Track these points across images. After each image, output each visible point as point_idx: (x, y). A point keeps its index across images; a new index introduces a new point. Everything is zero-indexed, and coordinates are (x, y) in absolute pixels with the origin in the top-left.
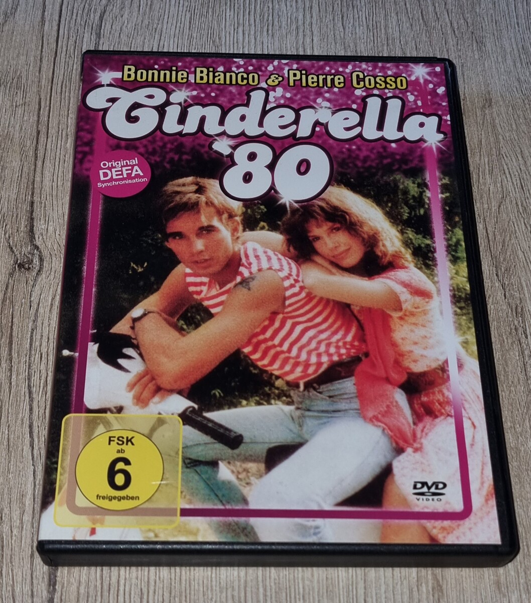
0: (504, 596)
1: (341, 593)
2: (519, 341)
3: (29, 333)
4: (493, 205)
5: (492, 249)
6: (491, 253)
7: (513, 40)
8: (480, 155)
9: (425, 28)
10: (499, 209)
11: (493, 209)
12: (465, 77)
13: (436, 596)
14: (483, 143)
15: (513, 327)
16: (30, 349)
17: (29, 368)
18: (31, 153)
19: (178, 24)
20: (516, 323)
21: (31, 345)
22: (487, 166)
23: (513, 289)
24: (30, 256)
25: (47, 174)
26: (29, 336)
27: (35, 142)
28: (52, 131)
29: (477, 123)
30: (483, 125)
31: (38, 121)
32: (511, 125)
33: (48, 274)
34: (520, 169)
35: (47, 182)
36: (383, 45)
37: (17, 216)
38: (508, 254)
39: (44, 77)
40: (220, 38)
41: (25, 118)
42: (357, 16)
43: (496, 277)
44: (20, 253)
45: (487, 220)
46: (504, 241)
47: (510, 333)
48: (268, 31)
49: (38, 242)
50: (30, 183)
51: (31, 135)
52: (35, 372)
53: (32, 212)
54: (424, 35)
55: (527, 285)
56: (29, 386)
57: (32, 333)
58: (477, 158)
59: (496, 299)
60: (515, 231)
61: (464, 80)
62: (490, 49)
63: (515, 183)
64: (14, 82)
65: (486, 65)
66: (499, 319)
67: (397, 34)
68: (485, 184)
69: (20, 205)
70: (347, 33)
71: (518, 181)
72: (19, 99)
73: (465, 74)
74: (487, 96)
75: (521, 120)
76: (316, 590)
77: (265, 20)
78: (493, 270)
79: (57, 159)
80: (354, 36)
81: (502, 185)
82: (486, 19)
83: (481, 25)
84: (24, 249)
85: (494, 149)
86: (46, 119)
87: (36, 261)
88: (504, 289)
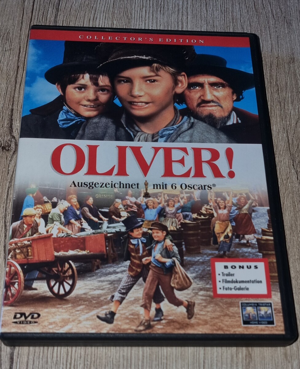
0: (289, 362)
3: (7, 189)
4: (293, 122)
5: (291, 149)
6: (290, 152)
8: (286, 92)
9: (256, 13)
10: (296, 125)
11: (293, 125)
12: (279, 44)
13: (248, 360)
14: (288, 84)
16: (7, 199)
17: (5, 211)
18: (13, 79)
19: (106, 5)
21: (7, 197)
22: (290, 98)
24: (9, 142)
26: (7, 191)
27: (16, 73)
29: (285, 72)
30: (289, 73)
31: (18, 60)
36: (230, 22)
37: (3, 118)
39: (23, 34)
40: (131, 14)
41: (11, 58)
42: (215, 4)
43: (292, 166)
44: (4, 140)
45: (289, 131)
46: (298, 145)
48: (160, 11)
49: (15, 134)
50: (11, 98)
51: (13, 68)
52: (9, 213)
53: (12, 115)
54: (255, 17)
56: (5, 222)
57: (8, 189)
58: (284, 94)
59: (292, 180)
61: (278, 46)
62: (295, 28)
64: (5, 36)
65: (292, 37)
66: (293, 192)
67: (239, 16)
68: (288, 109)
69: (5, 111)
70: (208, 13)
72: (7, 46)
73: (279, 42)
74: (292, 56)
77: (159, 5)
78: (291, 162)
80: (213, 16)
81: (298, 110)
82: (293, 9)
83: (290, 13)
84: (6, 137)
85: (295, 88)
86: (23, 59)
87: (13, 145)
88: (297, 174)
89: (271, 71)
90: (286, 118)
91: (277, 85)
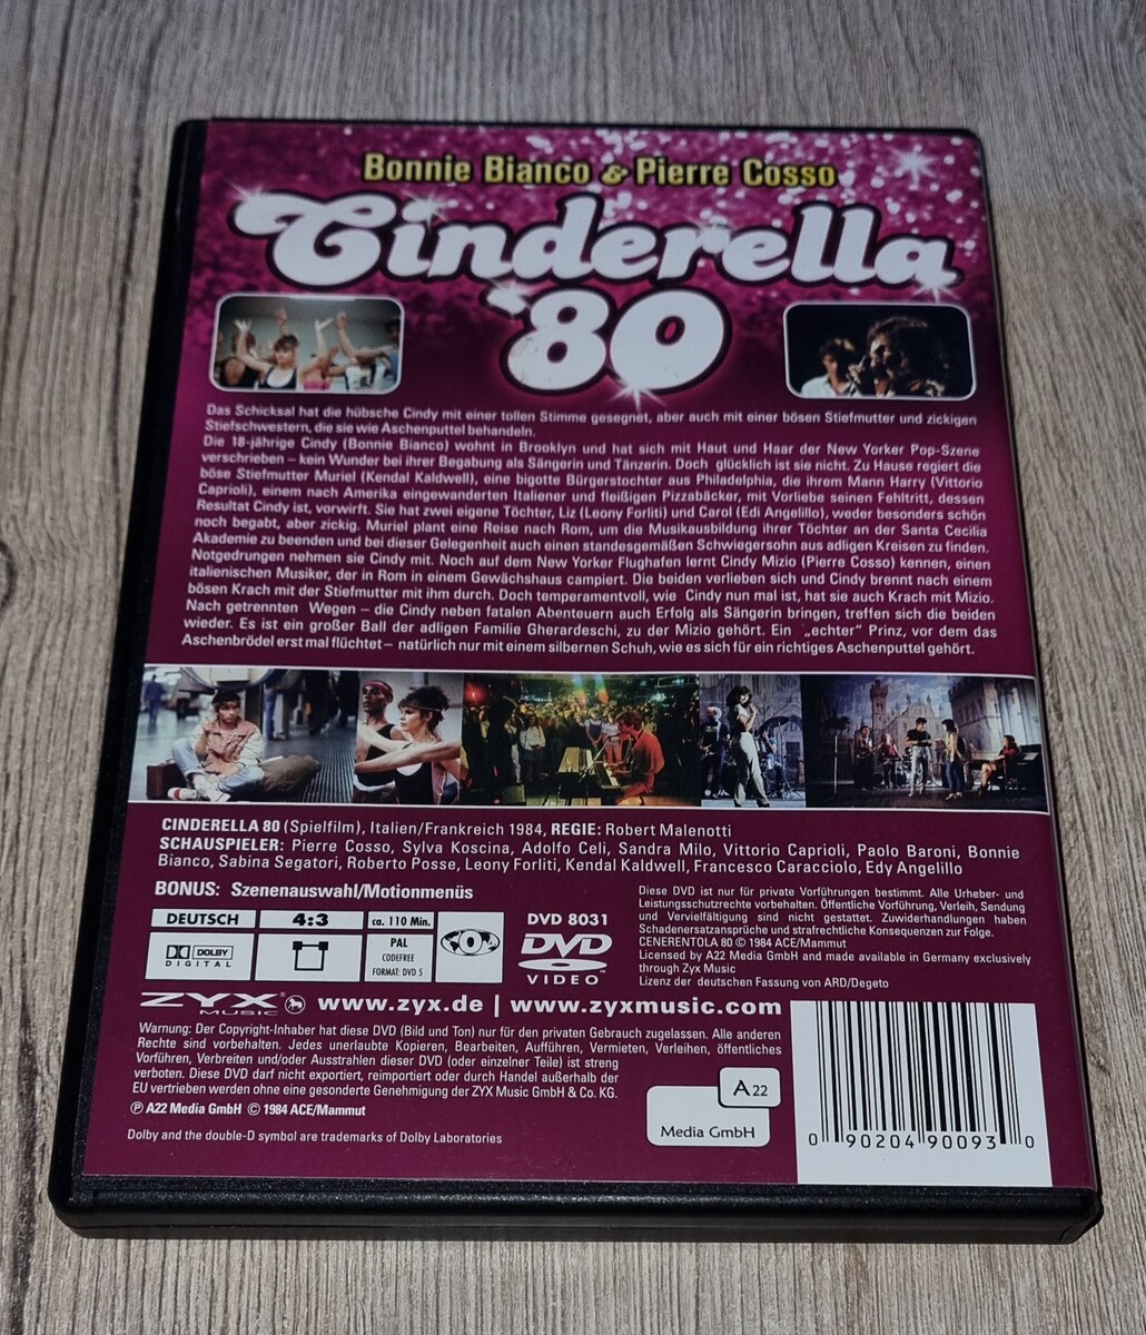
0: (1002, 1283)
1: (646, 1282)
7: (1041, 75)
9: (849, 54)
13: (853, 1285)
19: (318, 61)
40: (406, 89)
42: (702, 32)
63: (1041, 384)
76: (592, 1277)
82: (982, 32)
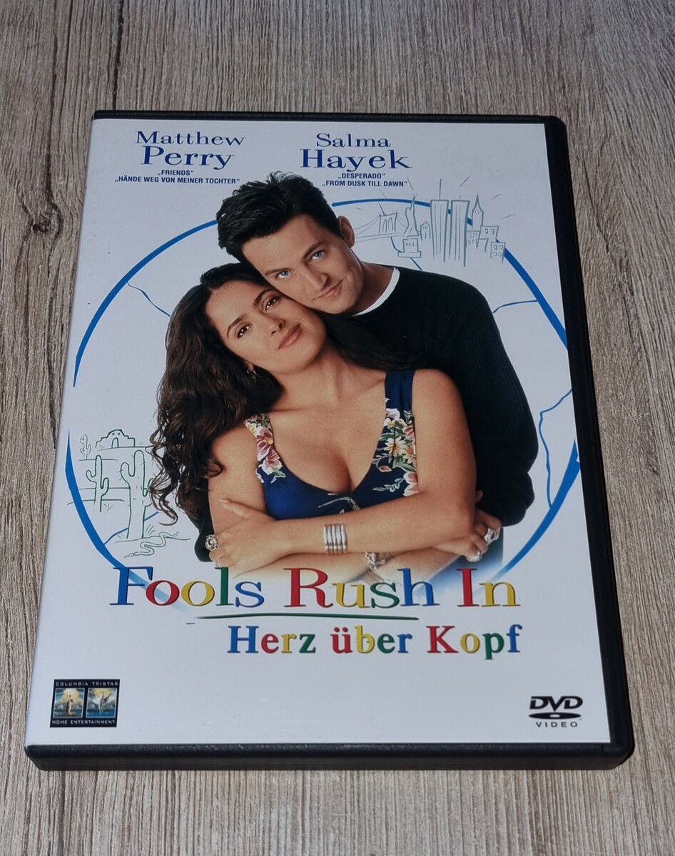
2: (624, 298)
3: (48, 302)
4: (594, 146)
5: (593, 196)
6: (592, 201)
8: (580, 89)
10: (601, 150)
11: (594, 152)
14: (583, 75)
15: (617, 284)
16: (49, 320)
17: (48, 341)
18: (47, 100)
20: (620, 278)
21: (50, 315)
22: (587, 101)
23: (617, 240)
24: (47, 217)
25: (66, 124)
26: (48, 305)
27: (51, 87)
28: (71, 75)
29: (576, 52)
30: (583, 55)
31: (54, 64)
32: (617, 54)
33: (68, 236)
34: (627, 104)
35: (66, 134)
37: (31, 172)
38: (612, 201)
39: (61, 14)
41: (39, 62)
43: (596, 228)
44: (36, 214)
45: (587, 163)
46: (607, 187)
47: (613, 290)
49: (57, 201)
50: (45, 135)
51: (46, 80)
52: (55, 345)
53: (49, 166)
55: (633, 235)
56: (49, 361)
57: (51, 302)
58: (576, 93)
59: (597, 252)
60: (621, 174)
61: (561, 5)
64: (25, 20)
68: (585, 123)
69: (34, 160)
71: (625, 118)
72: (31, 40)
74: (589, 21)
75: (629, 49)
78: (593, 220)
79: (77, 106)
81: (605, 122)
84: (40, 208)
85: (596, 82)
86: (63, 61)
87: (54, 222)
88: (606, 241)
89: (549, 52)
90: (581, 138)
91: (562, 77)
